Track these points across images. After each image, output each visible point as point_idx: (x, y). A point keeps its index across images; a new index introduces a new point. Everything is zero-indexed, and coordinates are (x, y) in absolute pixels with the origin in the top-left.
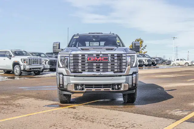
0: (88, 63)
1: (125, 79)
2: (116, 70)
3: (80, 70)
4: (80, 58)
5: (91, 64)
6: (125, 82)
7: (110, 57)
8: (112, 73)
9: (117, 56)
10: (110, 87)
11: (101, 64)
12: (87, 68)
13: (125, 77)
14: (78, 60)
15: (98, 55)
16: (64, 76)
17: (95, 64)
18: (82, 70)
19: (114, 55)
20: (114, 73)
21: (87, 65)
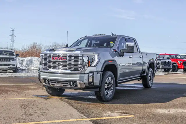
0: (52, 61)
1: (79, 77)
2: (73, 69)
5: (55, 62)
6: (79, 80)
7: (68, 57)
8: (68, 71)
9: (74, 56)
10: (68, 84)
11: (61, 63)
12: (52, 66)
13: (79, 75)
15: (59, 55)
17: (57, 63)
18: (49, 68)
19: (71, 55)
20: (70, 71)
21: (52, 63)
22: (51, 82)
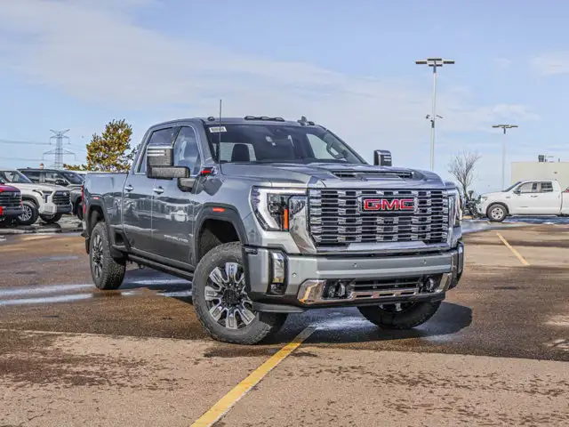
0: (362, 215)
2: (429, 237)
3: (341, 239)
4: (342, 202)
5: (370, 218)
8: (419, 245)
9: (432, 196)
10: (414, 286)
11: (396, 220)
12: (359, 229)
14: (337, 206)
15: (388, 192)
16: (290, 258)
17: (380, 220)
18: (347, 238)
19: (425, 193)
20: (425, 246)
21: (360, 221)
22: (356, 289)
